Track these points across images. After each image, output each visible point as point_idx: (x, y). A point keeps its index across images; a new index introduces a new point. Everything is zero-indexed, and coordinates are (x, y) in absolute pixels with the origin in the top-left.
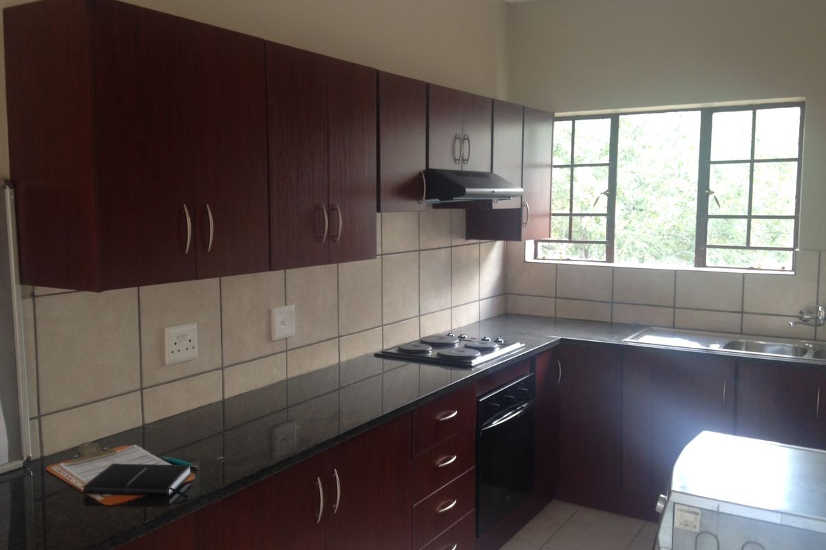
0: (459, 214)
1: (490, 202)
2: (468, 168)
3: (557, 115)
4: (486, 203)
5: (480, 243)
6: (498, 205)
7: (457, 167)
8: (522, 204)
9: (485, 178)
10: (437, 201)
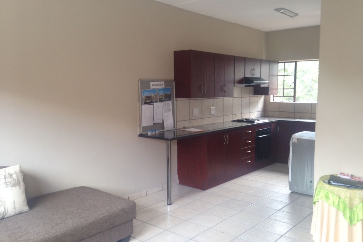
0: (252, 88)
1: (260, 85)
2: (254, 76)
3: (279, 62)
4: (259, 85)
5: (257, 96)
6: (262, 86)
7: (251, 76)
8: (269, 86)
9: (259, 79)
10: (247, 84)
